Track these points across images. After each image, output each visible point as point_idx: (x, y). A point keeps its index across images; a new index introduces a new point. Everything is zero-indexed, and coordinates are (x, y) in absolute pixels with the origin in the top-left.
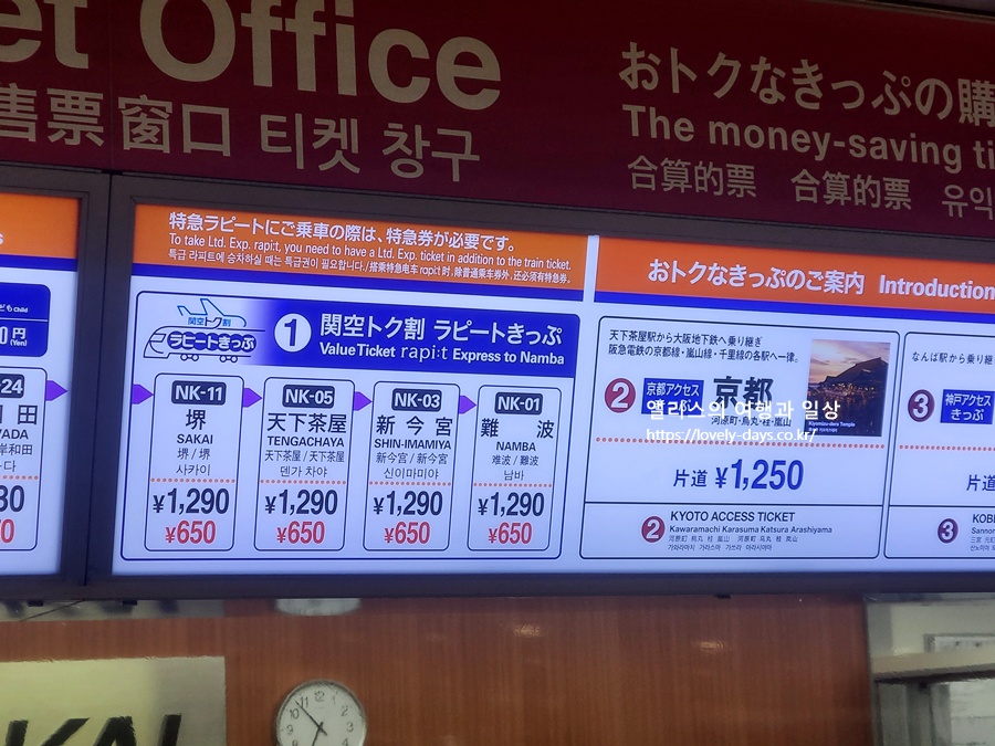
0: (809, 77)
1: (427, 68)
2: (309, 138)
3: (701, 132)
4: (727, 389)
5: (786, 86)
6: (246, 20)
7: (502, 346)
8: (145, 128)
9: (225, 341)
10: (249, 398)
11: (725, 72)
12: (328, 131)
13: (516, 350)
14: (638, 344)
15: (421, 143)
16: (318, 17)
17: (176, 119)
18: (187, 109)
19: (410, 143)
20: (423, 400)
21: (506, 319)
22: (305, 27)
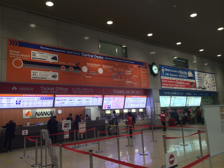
1: (65, 89)
12: (62, 92)
18: (57, 91)
19: (65, 92)
22: (61, 88)
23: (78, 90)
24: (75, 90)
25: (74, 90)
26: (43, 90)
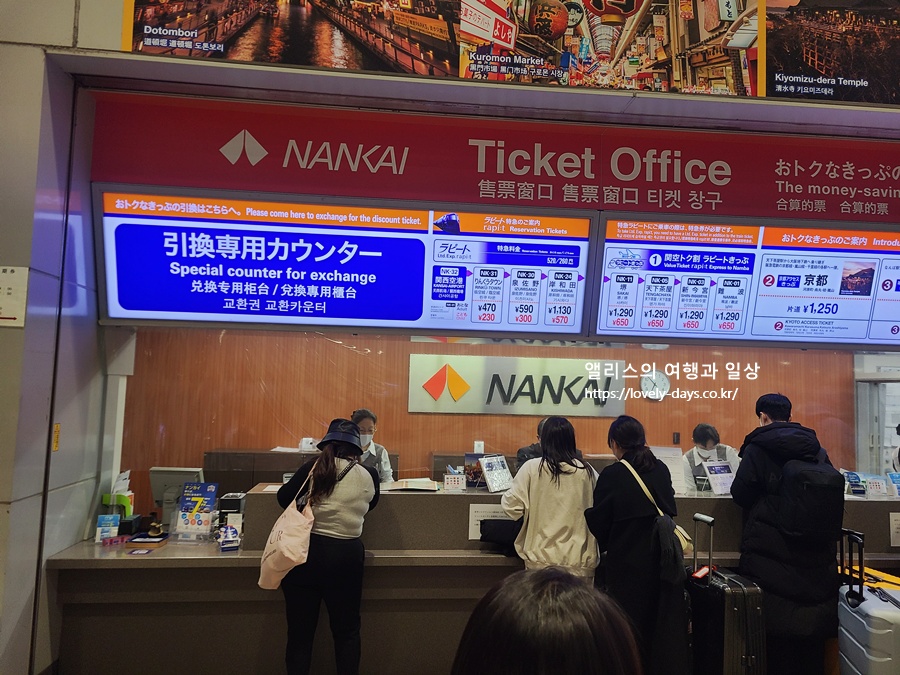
0: (849, 168)
1: (705, 172)
2: (664, 197)
3: (805, 189)
4: (810, 278)
5: (840, 172)
6: (644, 160)
7: (727, 264)
8: (611, 196)
9: (633, 263)
10: (641, 281)
11: (816, 167)
12: (670, 194)
13: (732, 265)
14: (777, 263)
15: (702, 197)
16: (668, 157)
17: (621, 193)
18: (625, 190)
19: (698, 197)
20: (698, 282)
21: (728, 255)
22: (664, 161)
23: (840, 182)
24: (804, 179)
25: (792, 179)
26: (491, 173)
